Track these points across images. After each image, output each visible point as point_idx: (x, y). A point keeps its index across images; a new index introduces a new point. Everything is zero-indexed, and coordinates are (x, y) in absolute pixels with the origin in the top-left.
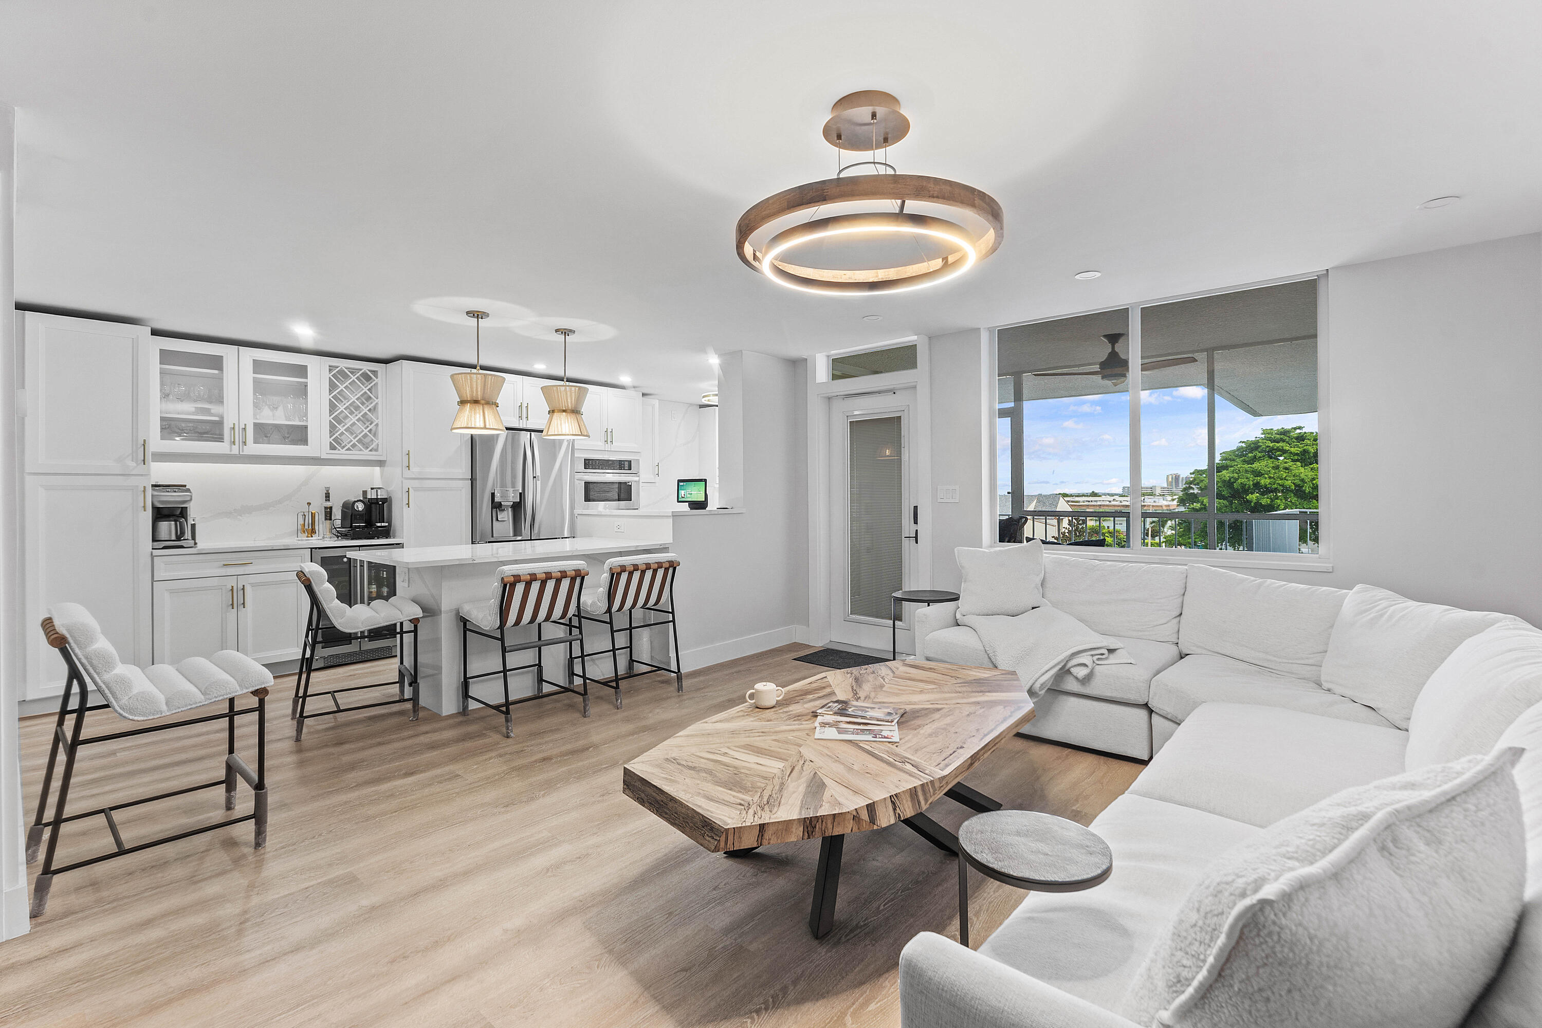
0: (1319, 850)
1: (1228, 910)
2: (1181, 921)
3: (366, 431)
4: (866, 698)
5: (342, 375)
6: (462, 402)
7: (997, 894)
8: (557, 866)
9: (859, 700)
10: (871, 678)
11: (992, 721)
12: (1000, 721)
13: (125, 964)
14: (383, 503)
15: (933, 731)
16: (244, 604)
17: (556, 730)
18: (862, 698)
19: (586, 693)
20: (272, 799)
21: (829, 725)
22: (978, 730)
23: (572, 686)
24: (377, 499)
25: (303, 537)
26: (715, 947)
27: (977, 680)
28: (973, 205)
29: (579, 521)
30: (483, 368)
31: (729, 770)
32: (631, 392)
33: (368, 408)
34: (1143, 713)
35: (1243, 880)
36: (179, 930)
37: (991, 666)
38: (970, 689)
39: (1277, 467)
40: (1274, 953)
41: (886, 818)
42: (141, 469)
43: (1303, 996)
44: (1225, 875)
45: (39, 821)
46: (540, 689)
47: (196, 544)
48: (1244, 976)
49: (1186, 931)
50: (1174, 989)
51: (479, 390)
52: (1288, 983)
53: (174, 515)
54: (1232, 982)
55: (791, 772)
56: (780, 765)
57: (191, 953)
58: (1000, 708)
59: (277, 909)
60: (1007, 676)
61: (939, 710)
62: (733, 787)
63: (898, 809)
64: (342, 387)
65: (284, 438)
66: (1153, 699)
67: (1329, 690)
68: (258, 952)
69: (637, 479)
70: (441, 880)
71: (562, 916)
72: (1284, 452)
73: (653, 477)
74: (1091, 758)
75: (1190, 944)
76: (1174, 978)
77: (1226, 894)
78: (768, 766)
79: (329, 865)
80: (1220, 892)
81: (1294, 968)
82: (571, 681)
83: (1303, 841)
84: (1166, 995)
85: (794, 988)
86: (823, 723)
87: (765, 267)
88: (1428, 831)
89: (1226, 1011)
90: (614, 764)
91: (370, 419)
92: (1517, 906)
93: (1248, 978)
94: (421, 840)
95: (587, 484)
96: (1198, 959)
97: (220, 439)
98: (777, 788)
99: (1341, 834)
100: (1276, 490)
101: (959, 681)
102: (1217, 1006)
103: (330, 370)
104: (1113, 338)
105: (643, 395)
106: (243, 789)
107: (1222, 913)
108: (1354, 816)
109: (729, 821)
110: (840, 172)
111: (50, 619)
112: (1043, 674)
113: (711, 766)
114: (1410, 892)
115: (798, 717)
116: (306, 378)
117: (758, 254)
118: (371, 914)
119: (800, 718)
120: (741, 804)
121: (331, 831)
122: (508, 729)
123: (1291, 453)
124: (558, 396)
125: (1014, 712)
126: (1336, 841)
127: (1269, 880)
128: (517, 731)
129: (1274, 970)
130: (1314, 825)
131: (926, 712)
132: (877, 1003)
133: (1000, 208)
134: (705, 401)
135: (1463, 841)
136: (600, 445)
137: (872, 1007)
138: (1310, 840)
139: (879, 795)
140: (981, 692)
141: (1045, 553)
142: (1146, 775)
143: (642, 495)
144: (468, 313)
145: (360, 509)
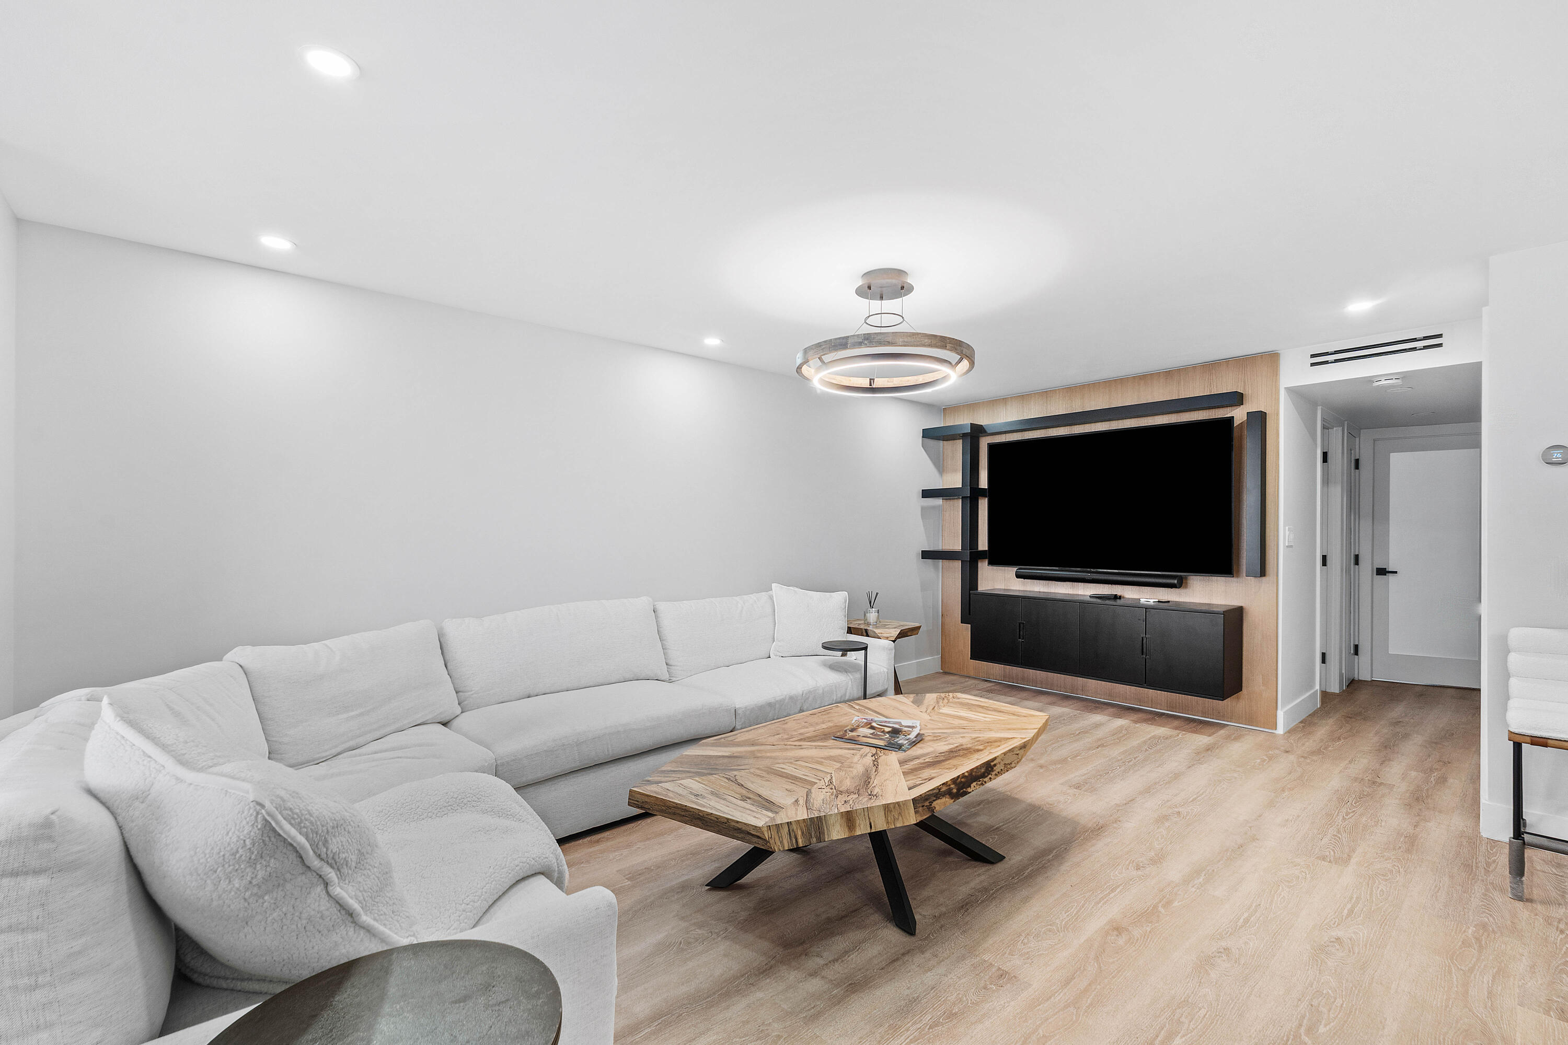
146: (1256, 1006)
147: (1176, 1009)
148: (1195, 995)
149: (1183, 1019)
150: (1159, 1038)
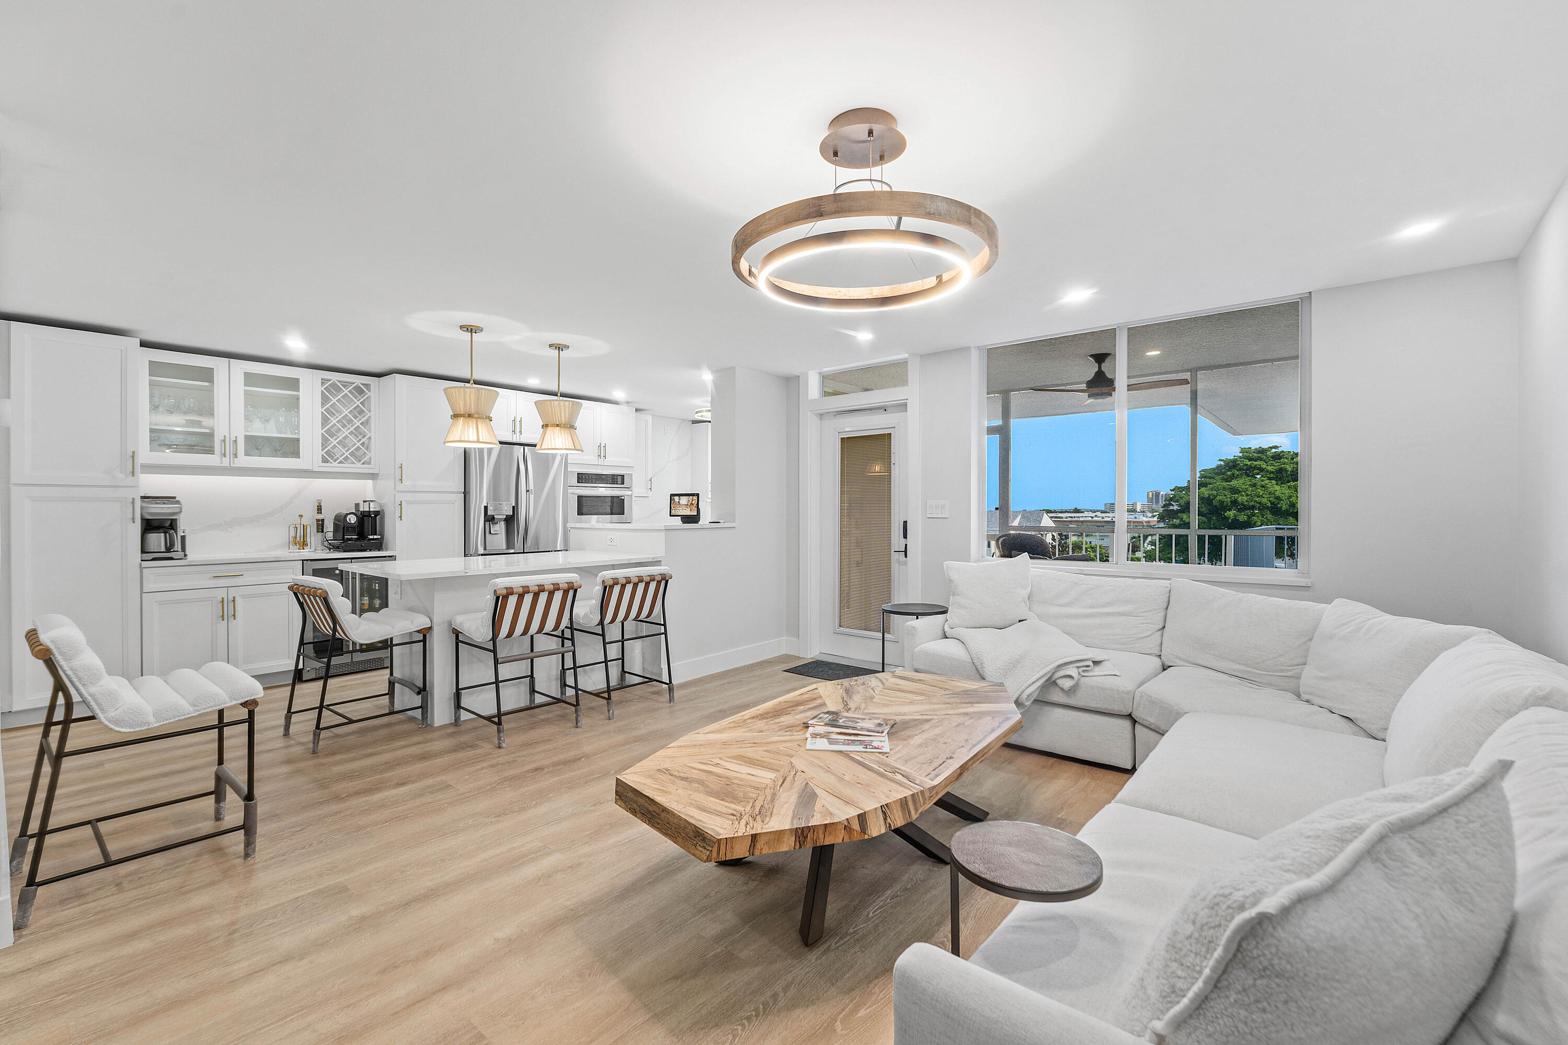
0: (1315, 863)
1: (1226, 923)
2: (1176, 933)
3: (358, 444)
4: (856, 709)
5: (334, 388)
6: (456, 416)
7: (984, 901)
8: (549, 875)
9: (849, 712)
10: (861, 689)
11: (981, 731)
12: (989, 731)
13: (111, 976)
14: (376, 516)
15: (923, 741)
16: (234, 615)
17: (547, 740)
18: (853, 709)
19: (578, 704)
20: (261, 809)
21: (821, 736)
22: (967, 740)
23: (564, 697)
24: (369, 511)
25: (295, 549)
26: (705, 955)
27: (966, 691)
28: (968, 223)
29: (573, 535)
30: (476, 382)
31: (720, 780)
32: (624, 408)
33: (360, 422)
34: (1127, 724)
35: (1241, 893)
36: (166, 941)
37: (978, 677)
38: (958, 701)
39: (1254, 485)
40: (1272, 965)
41: (877, 828)
42: (130, 480)
43: (1299, 1008)
44: (1222, 888)
45: (23, 833)
46: (532, 700)
47: (186, 555)
48: (1240, 988)
49: (1181, 942)
50: (1169, 999)
51: (473, 403)
52: (1285, 995)
53: (164, 527)
54: (1228, 993)
55: (783, 782)
56: (772, 775)
57: (178, 964)
58: (988, 719)
59: (265, 919)
60: (995, 687)
61: (928, 721)
62: (725, 798)
63: (888, 818)
64: (334, 400)
65: (276, 450)
66: (1136, 709)
67: (1307, 701)
68: (247, 963)
69: (630, 493)
70: (432, 890)
71: (552, 926)
72: (1261, 470)
73: (645, 491)
74: (1076, 767)
75: (1185, 955)
76: (1168, 988)
77: (1224, 907)
78: (759, 777)
79: (319, 875)
80: (1218, 904)
81: (1291, 981)
82: (563, 693)
83: (1298, 853)
84: (1160, 1005)
85: (785, 995)
86: (814, 734)
87: (761, 281)
88: (1421, 843)
89: (1221, 1022)
90: (606, 775)
91: (362, 432)
92: (1507, 916)
93: (1244, 990)
94: (413, 850)
95: (580, 498)
96: (1194, 970)
97: (210, 451)
98: (769, 798)
99: (1336, 846)
100: (1253, 507)
101: (947, 692)
102: (1212, 1017)
103: (322, 383)
104: (1100, 358)
105: (637, 410)
106: (233, 799)
107: (1220, 925)
108: (1348, 828)
109: (721, 831)
110: (837, 188)
111: (35, 630)
112: (1030, 686)
113: (703, 776)
114: (1404, 903)
115: (790, 728)
116: (299, 391)
117: (753, 270)
118: (361, 924)
119: (791, 729)
120: (733, 815)
121: (321, 841)
122: (499, 739)
123: (1267, 471)
124: (552, 411)
125: (1002, 723)
126: (1331, 853)
127: (1266, 893)
128: (508, 741)
129: (1271, 982)
130: (1308, 837)
131: (915, 723)
132: (867, 1009)
133: (995, 227)
134: (698, 417)
135: (1455, 853)
136: (593, 459)
137: (862, 1013)
138: (1305, 853)
139: (870, 805)
140: (970, 703)
142: (1133, 785)
143: (635, 508)
144: (461, 327)
145: (353, 522)
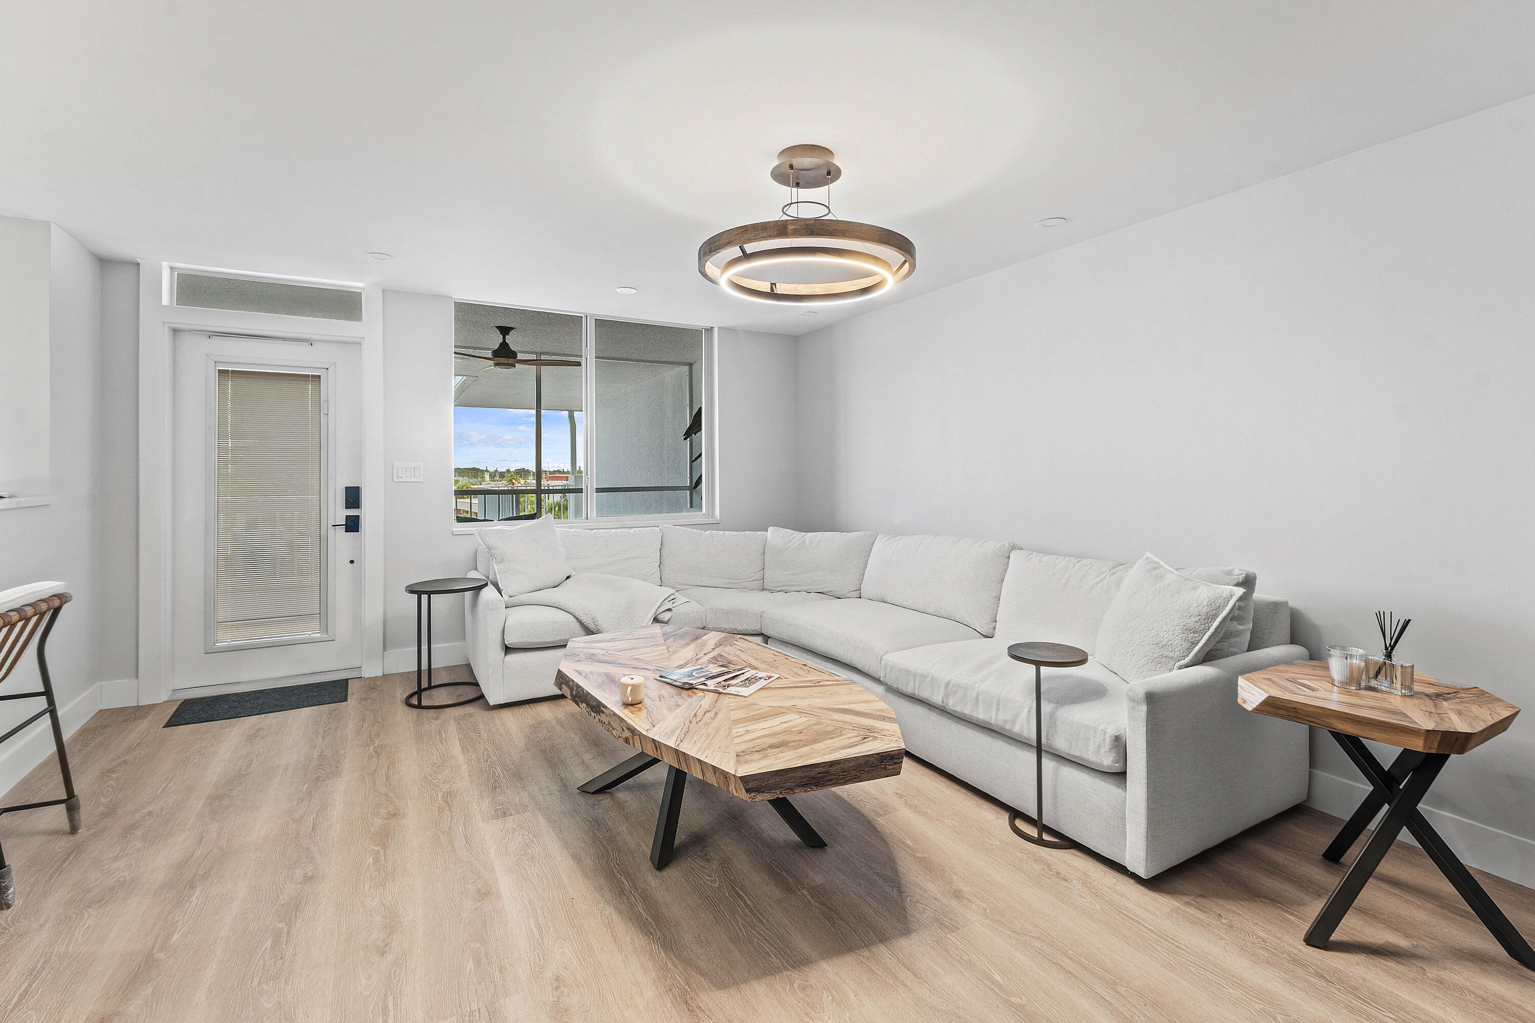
104: (504, 330)
141: (557, 527)
146: (330, 921)
147: (386, 875)
148: (381, 893)
149: (377, 873)
150: (382, 853)
